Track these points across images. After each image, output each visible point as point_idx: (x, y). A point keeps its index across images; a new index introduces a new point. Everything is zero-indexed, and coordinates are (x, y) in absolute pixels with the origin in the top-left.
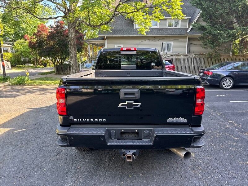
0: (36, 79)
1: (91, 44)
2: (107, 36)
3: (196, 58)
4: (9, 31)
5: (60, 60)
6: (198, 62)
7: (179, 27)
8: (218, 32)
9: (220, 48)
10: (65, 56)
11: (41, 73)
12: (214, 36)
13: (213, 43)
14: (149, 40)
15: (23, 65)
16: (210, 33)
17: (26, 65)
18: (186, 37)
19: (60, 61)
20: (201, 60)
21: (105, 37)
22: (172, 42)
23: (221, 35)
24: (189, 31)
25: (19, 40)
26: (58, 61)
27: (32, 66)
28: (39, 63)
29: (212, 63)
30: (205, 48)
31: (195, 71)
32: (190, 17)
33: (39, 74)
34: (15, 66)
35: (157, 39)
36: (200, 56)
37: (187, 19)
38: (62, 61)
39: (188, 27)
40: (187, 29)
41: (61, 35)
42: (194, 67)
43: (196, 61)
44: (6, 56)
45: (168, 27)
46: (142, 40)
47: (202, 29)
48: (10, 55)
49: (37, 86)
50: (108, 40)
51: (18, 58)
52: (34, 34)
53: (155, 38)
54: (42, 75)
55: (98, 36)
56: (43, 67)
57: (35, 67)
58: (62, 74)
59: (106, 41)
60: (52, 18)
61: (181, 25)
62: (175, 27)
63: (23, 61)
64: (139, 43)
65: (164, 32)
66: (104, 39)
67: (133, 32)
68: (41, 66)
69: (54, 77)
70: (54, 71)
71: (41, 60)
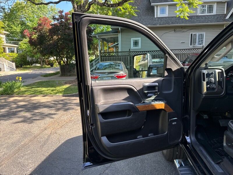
0: (34, 84)
1: (101, 39)
7: (214, 12)
10: (71, 55)
14: (175, 31)
15: (30, 65)
18: (223, 25)
21: (120, 29)
22: (204, 33)
24: (228, 17)
26: (63, 61)
27: (38, 66)
28: (46, 64)
33: (41, 76)
34: (21, 66)
35: (185, 30)
37: (225, 2)
38: (67, 60)
39: (225, 13)
40: (226, 15)
41: (65, 28)
45: (199, 14)
46: (167, 32)
48: (15, 55)
49: (27, 98)
50: (122, 34)
51: (24, 58)
52: (34, 29)
53: (182, 28)
54: (45, 77)
55: (111, 28)
56: (50, 67)
57: (41, 67)
58: (67, 76)
59: (120, 33)
60: (53, 3)
61: (217, 10)
62: (209, 13)
63: (30, 61)
64: (161, 35)
65: (195, 20)
66: (117, 32)
67: (155, 22)
68: (48, 66)
69: (57, 81)
70: (59, 72)
71: (48, 60)
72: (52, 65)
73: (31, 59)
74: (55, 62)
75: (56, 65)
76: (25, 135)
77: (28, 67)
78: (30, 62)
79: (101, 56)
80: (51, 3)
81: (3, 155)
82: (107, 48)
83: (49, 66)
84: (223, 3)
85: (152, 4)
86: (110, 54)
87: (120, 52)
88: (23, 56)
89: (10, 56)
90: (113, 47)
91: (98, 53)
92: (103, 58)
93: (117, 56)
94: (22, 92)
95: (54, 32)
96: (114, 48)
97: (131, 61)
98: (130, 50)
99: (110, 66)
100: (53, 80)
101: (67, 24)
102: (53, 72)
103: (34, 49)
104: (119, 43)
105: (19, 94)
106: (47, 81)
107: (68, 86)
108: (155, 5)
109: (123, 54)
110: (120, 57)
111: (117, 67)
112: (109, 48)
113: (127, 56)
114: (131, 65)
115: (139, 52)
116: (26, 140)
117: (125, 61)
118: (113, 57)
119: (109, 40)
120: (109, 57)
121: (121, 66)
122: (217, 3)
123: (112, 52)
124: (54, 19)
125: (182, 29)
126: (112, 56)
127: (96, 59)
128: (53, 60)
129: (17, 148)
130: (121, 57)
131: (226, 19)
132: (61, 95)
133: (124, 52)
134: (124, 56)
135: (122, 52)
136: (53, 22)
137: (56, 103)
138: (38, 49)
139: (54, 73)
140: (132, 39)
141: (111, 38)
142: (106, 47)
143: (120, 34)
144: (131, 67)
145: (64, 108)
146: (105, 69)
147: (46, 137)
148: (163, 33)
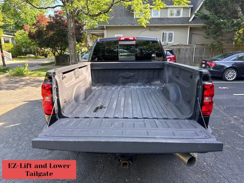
1: (91, 34)
2: (106, 25)
3: (198, 49)
5: (60, 51)
6: (200, 52)
7: (181, 16)
8: (222, 21)
9: (223, 38)
10: (64, 47)
11: (41, 64)
12: (218, 25)
13: (216, 33)
14: (150, 30)
15: (24, 56)
16: (213, 23)
17: (27, 56)
18: (188, 26)
20: (203, 50)
21: (105, 27)
22: (173, 32)
23: (225, 24)
24: (191, 20)
25: (20, 30)
27: (33, 57)
28: (40, 54)
29: (214, 54)
30: (207, 38)
31: (196, 61)
32: (192, 6)
33: (39, 65)
34: (16, 56)
35: (158, 29)
36: (202, 46)
37: (189, 8)
39: (190, 17)
40: (189, 18)
41: (60, 25)
42: (195, 58)
43: (197, 52)
44: (7, 47)
45: (169, 16)
46: (143, 30)
47: (205, 18)
48: (11, 45)
50: (107, 30)
51: (19, 49)
52: (34, 25)
53: (155, 27)
54: (42, 66)
55: (98, 26)
56: (44, 58)
57: (36, 58)
58: (61, 65)
59: (106, 31)
61: (183, 14)
62: (177, 16)
63: (24, 52)
64: (139, 33)
65: (166, 22)
66: (103, 29)
67: (133, 22)
68: (42, 57)
70: (54, 62)
71: (42, 51)
72: (46, 56)
74: (49, 53)
75: (50, 56)
77: (23, 58)
80: (49, 7)
88: (18, 47)
94: (30, 74)
100: (50, 68)
119: (98, 35)
124: (50, 16)
125: (155, 29)
128: (46, 51)
131: (189, 21)
138: (36, 42)
139: (49, 63)
140: (115, 35)
141: (99, 33)
148: (141, 31)
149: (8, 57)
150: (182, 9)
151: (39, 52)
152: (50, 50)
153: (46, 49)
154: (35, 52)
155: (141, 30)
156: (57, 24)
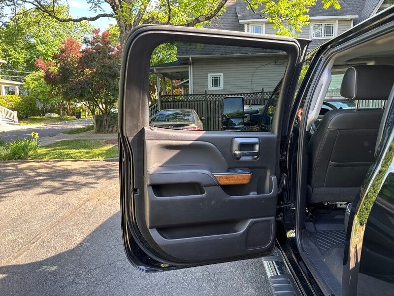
0: (55, 144)
1: (161, 73)
2: (193, 56)
4: (17, 59)
5: (104, 105)
7: (335, 36)
10: (112, 98)
11: (68, 130)
14: (276, 62)
15: (40, 116)
17: (47, 115)
19: (103, 107)
21: (190, 59)
25: (34, 72)
26: (99, 108)
27: (55, 118)
28: (68, 113)
32: (357, 16)
33: (64, 133)
34: (27, 117)
37: (351, 20)
38: (106, 107)
41: (104, 57)
44: (10, 101)
45: (313, 37)
46: (262, 64)
48: (17, 98)
49: (49, 164)
50: (194, 66)
51: (31, 104)
52: (54, 57)
53: (286, 58)
54: (70, 135)
55: (177, 58)
56: (75, 119)
57: (60, 119)
58: (106, 132)
60: (87, 20)
61: (339, 32)
62: (327, 36)
64: (255, 69)
66: (186, 64)
67: (245, 49)
68: (72, 117)
69: (91, 140)
70: (92, 127)
71: (71, 106)
72: (78, 116)
73: (42, 105)
74: (83, 111)
75: (85, 116)
76: (62, 206)
77: (38, 119)
78: (41, 110)
79: (162, 102)
80: (85, 19)
81: (40, 227)
82: (170, 88)
83: (74, 117)
84: (348, 21)
85: (240, 21)
86: (175, 98)
87: (191, 95)
88: (30, 100)
89: (8, 101)
90: (180, 86)
91: (156, 96)
92: (164, 104)
93: (186, 101)
94: (41, 155)
95: (86, 63)
96: (181, 88)
97: (208, 109)
98: (206, 91)
99: (175, 116)
100: (85, 138)
101: (107, 51)
102: (81, 127)
103: (52, 90)
104: (189, 80)
105: (36, 158)
106: (75, 140)
107: (111, 147)
108: (245, 23)
109: (196, 98)
110: (190, 103)
111: (186, 118)
112: (174, 88)
113: (202, 101)
114: (208, 114)
115: (221, 96)
116: (65, 212)
117: (199, 110)
118: (180, 103)
119: (174, 75)
120: (174, 103)
121: (192, 116)
122: (339, 21)
123: (178, 95)
124: (86, 41)
125: (286, 60)
126: (179, 101)
127: (153, 106)
128: (79, 107)
129: (55, 220)
130: (193, 103)
132: (101, 158)
133: (198, 95)
134: (197, 101)
135: (195, 95)
136: (84, 47)
137: (95, 169)
138: (59, 89)
139: (83, 128)
140: (210, 75)
141: (176, 72)
142: (169, 86)
143: (192, 67)
144: (208, 118)
145: (107, 176)
146: (168, 121)
147: (91, 208)
148: (258, 66)
149: (10, 118)
150: (337, 22)
151: (67, 109)
152: (85, 105)
153: (78, 103)
154: (59, 110)
155: (257, 64)
156: (99, 53)
